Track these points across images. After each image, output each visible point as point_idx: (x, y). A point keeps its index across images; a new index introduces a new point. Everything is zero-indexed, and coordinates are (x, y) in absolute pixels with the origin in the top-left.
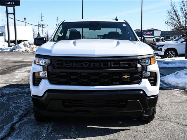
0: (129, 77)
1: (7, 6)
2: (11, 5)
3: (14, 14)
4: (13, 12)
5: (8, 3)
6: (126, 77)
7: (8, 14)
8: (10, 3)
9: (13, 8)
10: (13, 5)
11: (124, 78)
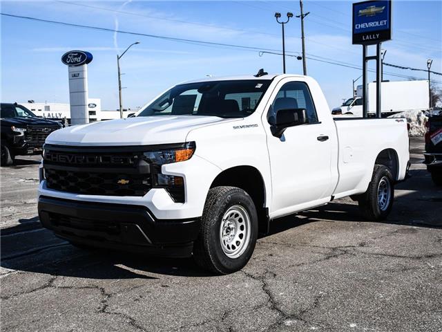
0: (128, 182)
1: (365, 44)
2: (373, 40)
3: (377, 58)
4: (376, 55)
5: (367, 38)
6: (123, 182)
7: (365, 59)
8: (372, 37)
9: (376, 46)
10: (376, 39)
11: (120, 184)
